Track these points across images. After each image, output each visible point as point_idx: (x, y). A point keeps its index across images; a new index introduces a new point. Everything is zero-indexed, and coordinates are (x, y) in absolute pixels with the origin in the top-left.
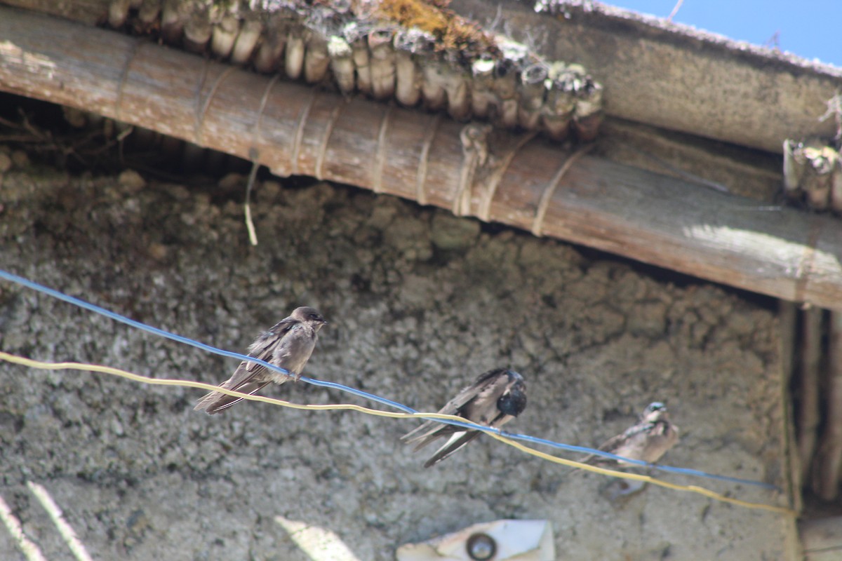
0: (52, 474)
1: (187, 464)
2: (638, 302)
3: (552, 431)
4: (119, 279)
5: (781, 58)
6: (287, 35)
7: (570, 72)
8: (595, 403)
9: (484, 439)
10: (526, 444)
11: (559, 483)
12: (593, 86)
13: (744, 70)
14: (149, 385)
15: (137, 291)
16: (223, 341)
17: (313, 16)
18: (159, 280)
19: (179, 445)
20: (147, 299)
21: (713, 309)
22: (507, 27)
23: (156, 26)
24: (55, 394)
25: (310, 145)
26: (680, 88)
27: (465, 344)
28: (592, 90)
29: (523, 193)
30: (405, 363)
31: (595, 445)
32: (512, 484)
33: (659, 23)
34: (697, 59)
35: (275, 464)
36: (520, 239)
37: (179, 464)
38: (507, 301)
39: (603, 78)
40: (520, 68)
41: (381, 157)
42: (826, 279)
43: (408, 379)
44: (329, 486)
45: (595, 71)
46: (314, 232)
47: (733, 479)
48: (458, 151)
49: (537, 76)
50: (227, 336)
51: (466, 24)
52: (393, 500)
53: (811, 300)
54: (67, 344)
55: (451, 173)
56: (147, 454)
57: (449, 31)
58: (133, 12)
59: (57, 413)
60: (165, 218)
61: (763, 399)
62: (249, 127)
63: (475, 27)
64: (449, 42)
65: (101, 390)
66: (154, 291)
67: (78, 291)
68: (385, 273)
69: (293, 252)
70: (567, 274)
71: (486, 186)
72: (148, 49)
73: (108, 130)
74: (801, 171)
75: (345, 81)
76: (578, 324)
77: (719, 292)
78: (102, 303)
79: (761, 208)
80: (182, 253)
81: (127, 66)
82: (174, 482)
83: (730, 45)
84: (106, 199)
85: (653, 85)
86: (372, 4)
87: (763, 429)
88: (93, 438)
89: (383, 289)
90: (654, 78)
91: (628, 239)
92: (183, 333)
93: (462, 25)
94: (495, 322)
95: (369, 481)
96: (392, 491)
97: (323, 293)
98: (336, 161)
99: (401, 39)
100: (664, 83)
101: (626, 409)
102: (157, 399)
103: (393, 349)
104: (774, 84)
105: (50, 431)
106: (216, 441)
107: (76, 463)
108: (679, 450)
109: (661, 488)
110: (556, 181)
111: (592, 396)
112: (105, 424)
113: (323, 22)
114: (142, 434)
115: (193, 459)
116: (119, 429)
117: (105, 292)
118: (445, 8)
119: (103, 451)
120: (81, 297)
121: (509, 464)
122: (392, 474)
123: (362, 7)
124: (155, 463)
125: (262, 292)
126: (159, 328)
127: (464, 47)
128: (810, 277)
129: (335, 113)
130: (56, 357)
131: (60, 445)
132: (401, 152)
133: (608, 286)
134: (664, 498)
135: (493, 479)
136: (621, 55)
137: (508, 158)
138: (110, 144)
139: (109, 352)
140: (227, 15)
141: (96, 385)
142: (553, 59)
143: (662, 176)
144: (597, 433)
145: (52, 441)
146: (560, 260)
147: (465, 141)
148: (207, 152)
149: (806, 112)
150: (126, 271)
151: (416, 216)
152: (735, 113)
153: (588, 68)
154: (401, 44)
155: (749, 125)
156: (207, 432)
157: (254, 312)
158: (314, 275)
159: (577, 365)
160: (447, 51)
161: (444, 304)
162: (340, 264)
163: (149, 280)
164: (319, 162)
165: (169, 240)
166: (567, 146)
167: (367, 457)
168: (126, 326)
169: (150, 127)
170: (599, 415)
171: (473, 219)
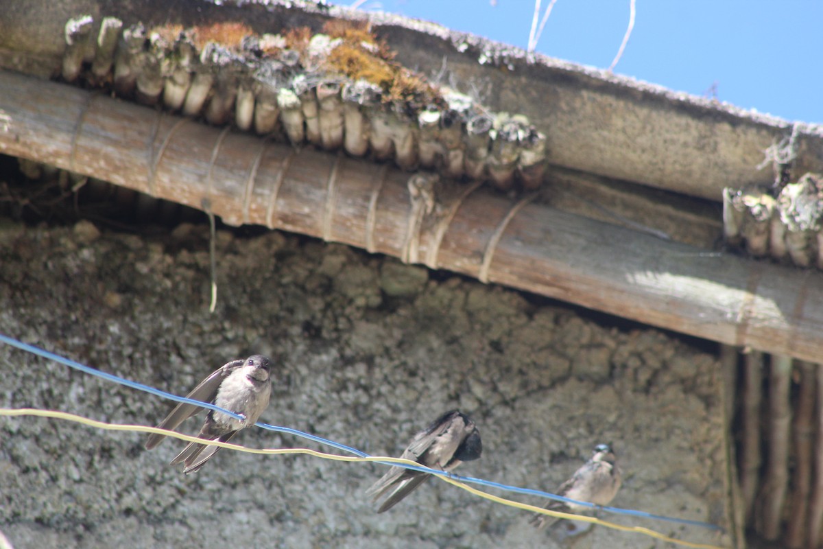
0: (11, 519)
1: (143, 509)
2: (582, 347)
3: (501, 474)
4: (74, 327)
5: (719, 108)
6: (237, 87)
7: (514, 122)
8: (542, 446)
9: (434, 481)
10: (475, 486)
11: (508, 524)
12: (537, 136)
13: (684, 120)
14: (105, 431)
15: (92, 339)
16: (178, 387)
17: (263, 69)
18: (114, 328)
19: (135, 489)
20: (102, 347)
21: (656, 354)
22: (452, 78)
23: (109, 79)
24: (14, 440)
25: (261, 195)
26: (621, 137)
27: (415, 389)
28: (535, 140)
29: (470, 240)
30: (356, 408)
31: (543, 487)
32: (462, 526)
33: (600, 74)
34: (637, 109)
35: (229, 507)
36: (467, 286)
37: (135, 508)
38: (455, 347)
39: (546, 128)
40: (465, 119)
41: (330, 206)
42: (766, 323)
43: (359, 424)
44: (283, 529)
45: (538, 122)
46: (265, 280)
47: (678, 520)
48: (406, 200)
49: (482, 127)
50: (181, 382)
51: (412, 76)
52: (345, 542)
53: (752, 345)
54: (24, 391)
55: (399, 222)
56: (104, 498)
57: (395, 82)
58: (86, 66)
59: (15, 460)
60: (119, 267)
61: (706, 442)
62: (201, 178)
63: (421, 79)
64: (396, 94)
65: (58, 437)
66: (109, 339)
67: (35, 339)
68: (336, 320)
69: (245, 299)
70: (513, 319)
71: (433, 234)
72: (101, 103)
73: (63, 182)
74: (740, 218)
75: (295, 132)
76: (524, 369)
77: (662, 337)
78: (59, 351)
79: (702, 255)
80: (137, 301)
81: (81, 118)
82: (131, 526)
83: (669, 96)
84: (62, 249)
85: (595, 135)
86: (320, 57)
87: (706, 471)
88: (50, 483)
89: (334, 335)
90: (596, 129)
91: (573, 285)
92: (138, 380)
93: (408, 77)
94: (443, 367)
95: (322, 524)
96: (344, 534)
97: (275, 339)
98: (287, 211)
99: (349, 91)
100: (605, 133)
101: (573, 452)
102: (113, 445)
103: (344, 395)
104: (713, 134)
105: (8, 478)
106: (171, 486)
107: (34, 508)
108: (625, 492)
109: (608, 529)
110: (501, 229)
111: (539, 439)
112: (62, 470)
113: (273, 75)
114: (99, 480)
115: (148, 503)
116: (76, 475)
117: (62, 341)
118: (392, 60)
119: (60, 496)
120: (38, 345)
121: (459, 506)
122: (344, 517)
123: (310, 60)
124: (111, 508)
125: (216, 339)
126: (115, 374)
127: (410, 98)
128: (750, 322)
129: (285, 164)
130: (14, 403)
131: (18, 491)
132: (350, 201)
133: (553, 331)
134: (610, 539)
135: (443, 521)
136: (563, 105)
137: (454, 208)
138: (65, 195)
139: (66, 399)
140: (179, 68)
141: (53, 431)
142: (497, 109)
143: (604, 224)
144: (545, 475)
145: (10, 487)
146: (506, 306)
147: (412, 190)
148: (161, 202)
149: (745, 161)
150: (81, 320)
151: (366, 264)
152: (675, 162)
153: (531, 118)
154: (349, 96)
155: (689, 174)
156: (163, 477)
157: (207, 358)
158: (266, 322)
159: (524, 409)
160: (394, 102)
161: (394, 350)
162: (291, 311)
163: (104, 328)
164: (270, 211)
165: (124, 289)
166: (512, 194)
167: (319, 501)
168: (82, 374)
169: (104, 178)
170: (546, 458)
171: (421, 266)
